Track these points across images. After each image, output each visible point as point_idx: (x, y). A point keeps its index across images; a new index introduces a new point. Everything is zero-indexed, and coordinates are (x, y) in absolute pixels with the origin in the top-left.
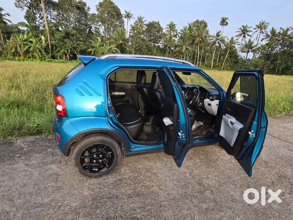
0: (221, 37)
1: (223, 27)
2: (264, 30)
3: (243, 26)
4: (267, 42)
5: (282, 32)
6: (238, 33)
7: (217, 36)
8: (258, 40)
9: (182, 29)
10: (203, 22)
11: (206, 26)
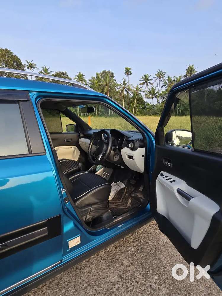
0: (127, 85)
1: (128, 76)
2: (162, 79)
3: (145, 75)
4: (166, 89)
5: (176, 80)
6: (142, 82)
7: (123, 85)
8: (158, 87)
9: (90, 78)
10: (109, 72)
11: (112, 76)
